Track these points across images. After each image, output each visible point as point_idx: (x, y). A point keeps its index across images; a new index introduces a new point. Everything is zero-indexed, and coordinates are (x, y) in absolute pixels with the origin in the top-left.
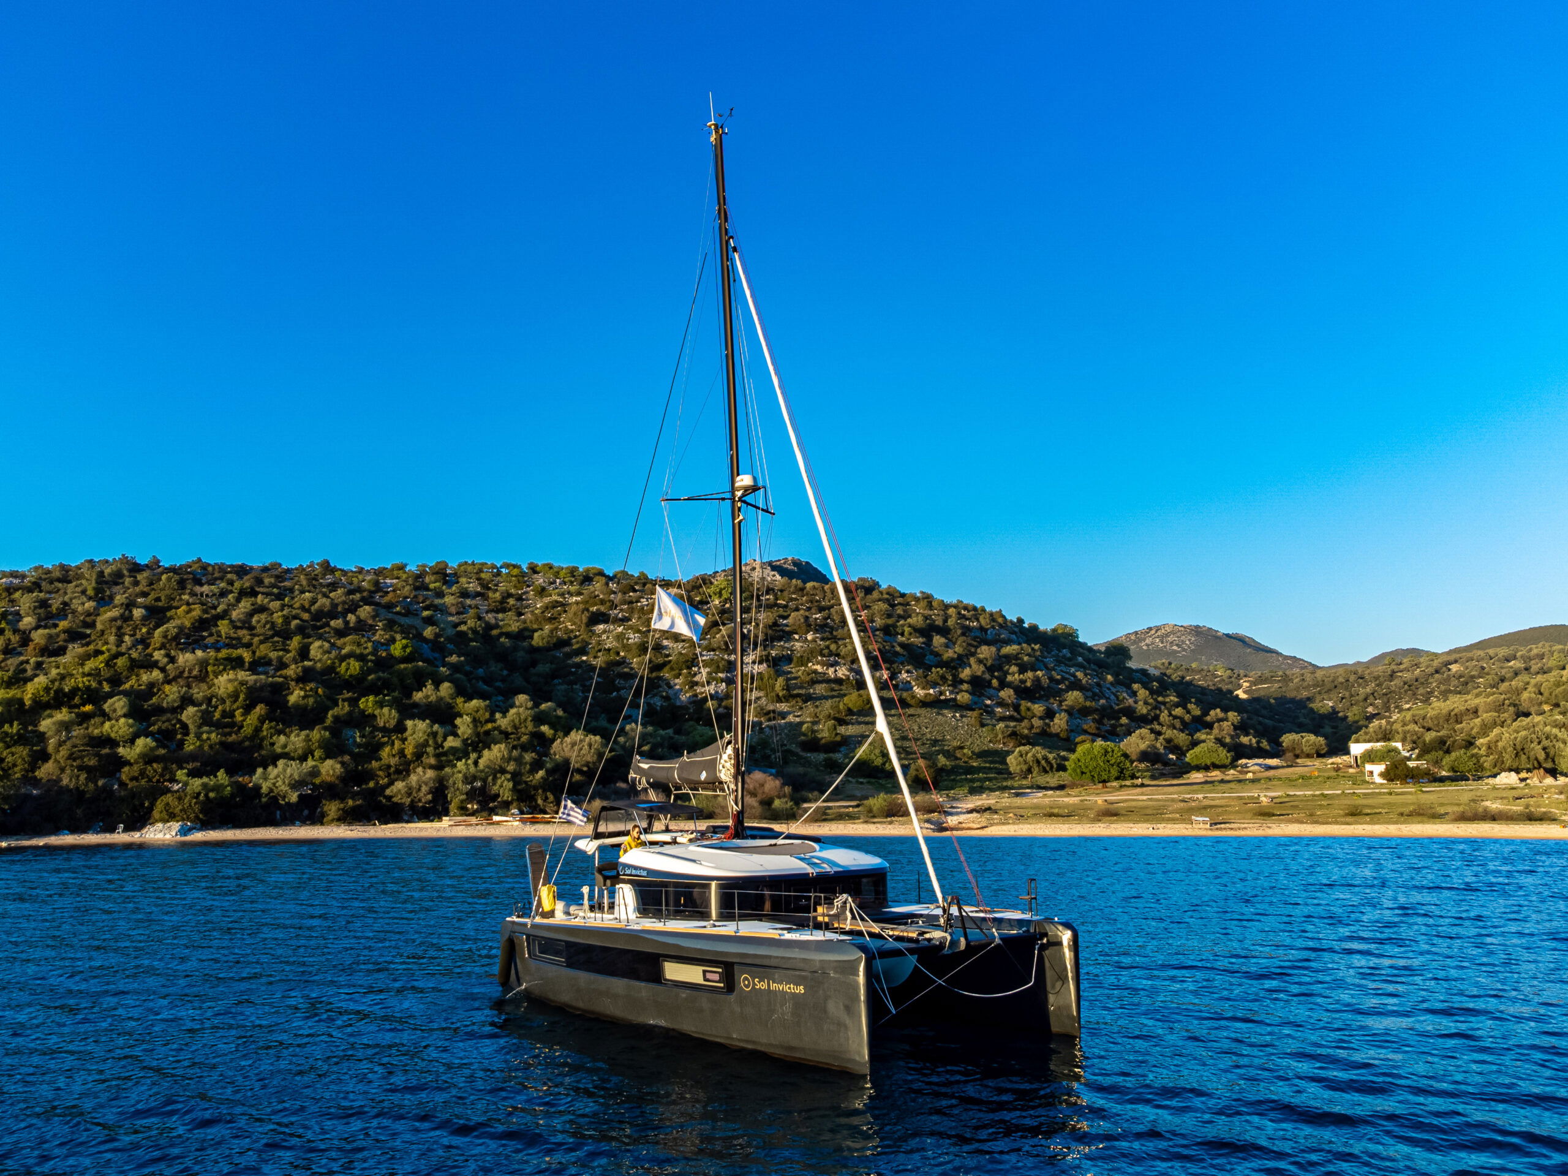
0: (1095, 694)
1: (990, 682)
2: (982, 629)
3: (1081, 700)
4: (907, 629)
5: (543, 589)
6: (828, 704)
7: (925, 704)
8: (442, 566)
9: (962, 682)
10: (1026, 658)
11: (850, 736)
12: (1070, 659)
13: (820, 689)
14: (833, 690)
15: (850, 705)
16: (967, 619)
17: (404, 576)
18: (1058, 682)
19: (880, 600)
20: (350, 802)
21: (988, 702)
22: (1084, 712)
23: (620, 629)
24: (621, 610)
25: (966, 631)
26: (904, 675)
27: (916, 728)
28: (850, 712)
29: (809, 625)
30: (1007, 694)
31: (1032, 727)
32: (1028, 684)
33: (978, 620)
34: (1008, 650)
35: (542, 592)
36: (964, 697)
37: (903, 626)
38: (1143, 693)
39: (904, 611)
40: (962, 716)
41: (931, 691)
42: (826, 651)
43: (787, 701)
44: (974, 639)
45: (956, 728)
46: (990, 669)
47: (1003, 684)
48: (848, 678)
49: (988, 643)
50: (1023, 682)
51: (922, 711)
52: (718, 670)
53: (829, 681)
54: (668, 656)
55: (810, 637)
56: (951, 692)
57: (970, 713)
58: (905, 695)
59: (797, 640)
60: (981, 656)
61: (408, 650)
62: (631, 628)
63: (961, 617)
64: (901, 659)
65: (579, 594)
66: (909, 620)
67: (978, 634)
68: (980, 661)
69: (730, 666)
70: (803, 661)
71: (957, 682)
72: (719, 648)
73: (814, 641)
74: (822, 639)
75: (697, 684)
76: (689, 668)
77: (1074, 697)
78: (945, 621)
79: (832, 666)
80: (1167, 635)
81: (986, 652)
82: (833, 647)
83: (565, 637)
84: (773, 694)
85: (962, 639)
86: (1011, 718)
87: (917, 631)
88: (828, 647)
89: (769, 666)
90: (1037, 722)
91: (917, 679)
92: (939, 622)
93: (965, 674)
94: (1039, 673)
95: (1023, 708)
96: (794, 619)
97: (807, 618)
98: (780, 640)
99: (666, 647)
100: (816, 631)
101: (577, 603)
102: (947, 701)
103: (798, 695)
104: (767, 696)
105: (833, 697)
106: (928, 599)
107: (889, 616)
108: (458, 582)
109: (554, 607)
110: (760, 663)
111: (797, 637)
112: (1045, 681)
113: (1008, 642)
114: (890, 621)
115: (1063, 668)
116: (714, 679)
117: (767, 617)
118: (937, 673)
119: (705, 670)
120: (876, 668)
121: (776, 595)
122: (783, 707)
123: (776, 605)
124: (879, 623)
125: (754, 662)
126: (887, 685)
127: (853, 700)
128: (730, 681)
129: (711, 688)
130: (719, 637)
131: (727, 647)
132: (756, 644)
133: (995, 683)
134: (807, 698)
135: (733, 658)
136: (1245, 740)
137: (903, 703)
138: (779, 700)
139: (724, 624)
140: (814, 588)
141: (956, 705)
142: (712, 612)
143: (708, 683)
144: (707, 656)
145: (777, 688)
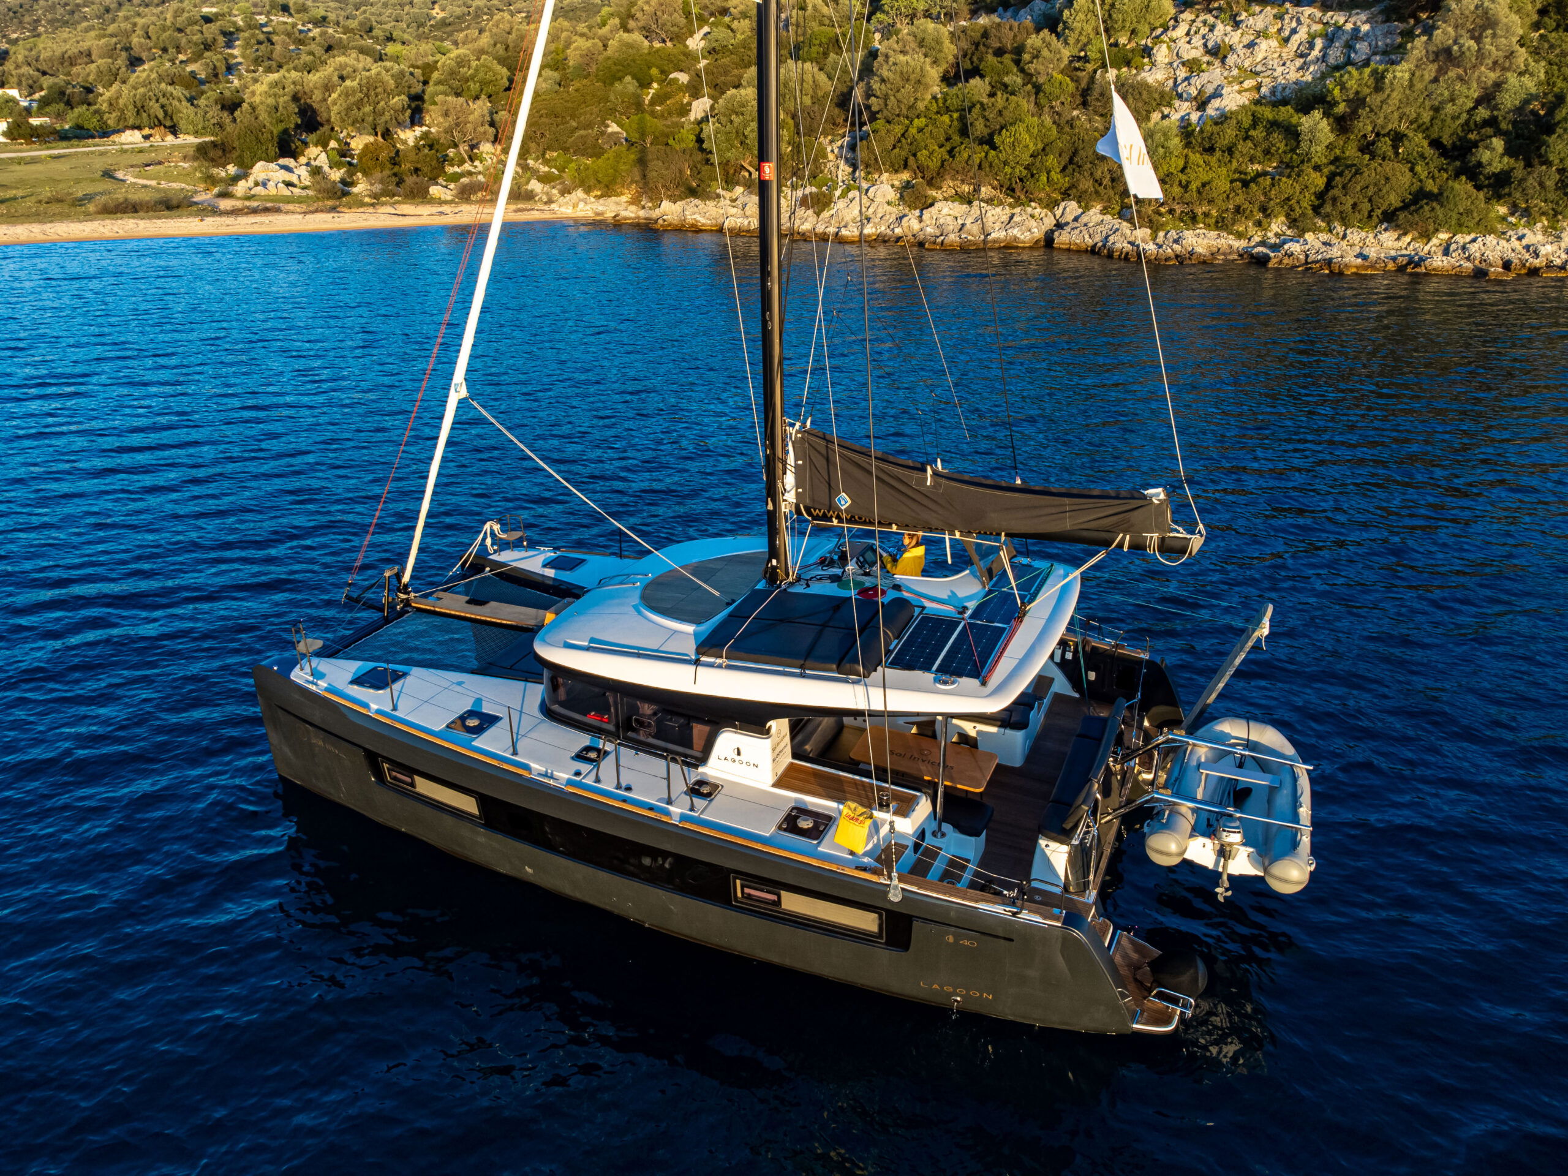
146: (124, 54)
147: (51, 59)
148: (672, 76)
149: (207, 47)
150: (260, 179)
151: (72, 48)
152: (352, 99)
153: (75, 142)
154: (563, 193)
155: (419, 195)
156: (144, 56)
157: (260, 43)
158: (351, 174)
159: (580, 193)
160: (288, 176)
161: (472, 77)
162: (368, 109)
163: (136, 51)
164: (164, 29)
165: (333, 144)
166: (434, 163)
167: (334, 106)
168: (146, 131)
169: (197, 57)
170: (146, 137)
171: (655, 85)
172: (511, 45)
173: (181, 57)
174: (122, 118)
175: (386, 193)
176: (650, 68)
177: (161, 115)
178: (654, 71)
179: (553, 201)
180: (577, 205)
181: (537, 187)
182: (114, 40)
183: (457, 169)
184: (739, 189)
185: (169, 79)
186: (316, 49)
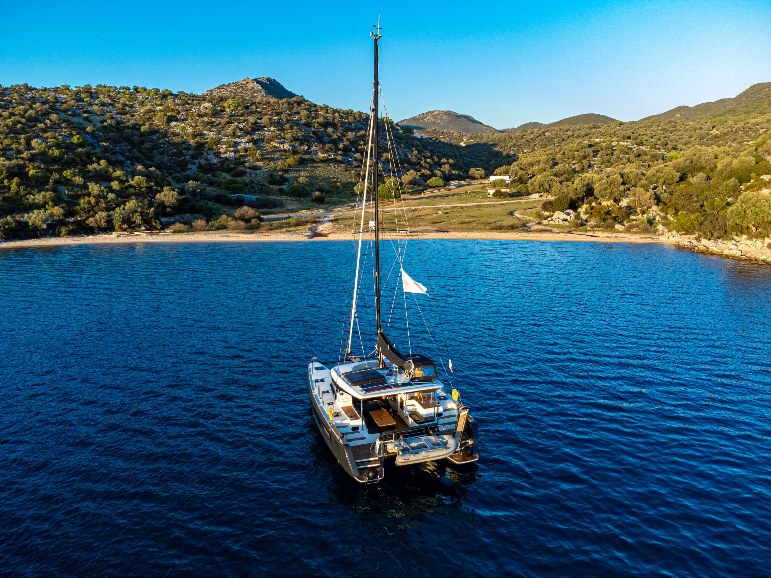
0: (395, 153)
1: (351, 149)
2: (350, 123)
3: (389, 157)
4: (316, 125)
6: (280, 163)
7: (323, 161)
8: (88, 87)
9: (339, 150)
13: (277, 155)
14: (282, 155)
15: (290, 163)
16: (343, 118)
17: (69, 93)
18: (381, 148)
19: (305, 109)
20: (71, 227)
21: (350, 159)
23: (183, 125)
24: (183, 115)
25: (342, 124)
26: (314, 148)
27: (318, 173)
28: (290, 166)
29: (271, 123)
30: (358, 155)
33: (348, 118)
34: (360, 133)
35: (142, 103)
36: (339, 158)
37: (314, 122)
38: (415, 152)
39: (316, 114)
40: (338, 166)
41: (326, 155)
42: (279, 137)
43: (262, 161)
44: (346, 128)
45: (335, 172)
46: (352, 143)
47: (357, 151)
48: (289, 150)
49: (352, 130)
51: (321, 165)
52: (230, 146)
53: (280, 151)
54: (207, 139)
55: (272, 129)
56: (334, 155)
57: (341, 165)
58: (314, 157)
59: (266, 131)
60: (348, 137)
61: (81, 140)
62: (188, 124)
63: (341, 117)
64: (313, 139)
65: (161, 105)
66: (317, 119)
67: (347, 125)
68: (348, 140)
69: (236, 144)
70: (270, 141)
71: (338, 149)
72: (230, 135)
73: (274, 131)
74: (278, 130)
75: (220, 153)
76: (217, 145)
77: (386, 155)
78: (333, 120)
79: (282, 144)
80: (436, 115)
81: (350, 135)
82: (282, 134)
83: (157, 128)
84: (255, 158)
85: (340, 128)
87: (320, 124)
88: (280, 134)
89: (253, 144)
91: (320, 149)
92: (331, 120)
93: (341, 146)
96: (265, 120)
97: (271, 119)
98: (258, 130)
99: (205, 135)
100: (275, 126)
101: (161, 110)
102: (332, 159)
103: (267, 158)
104: (253, 158)
105: (282, 159)
106: (326, 108)
107: (308, 117)
108: (98, 98)
109: (149, 112)
110: (249, 142)
111: (266, 129)
113: (360, 129)
114: (309, 120)
116: (229, 151)
117: (252, 119)
118: (327, 146)
119: (224, 146)
120: (301, 144)
121: (256, 106)
122: (260, 164)
123: (256, 111)
124: (304, 121)
125: (246, 142)
126: (307, 152)
127: (291, 160)
128: (236, 152)
129: (227, 155)
130: (230, 129)
131: (234, 134)
132: (247, 133)
133: (353, 149)
134: (271, 160)
135: (237, 140)
136: (454, 172)
137: (313, 161)
138: (258, 160)
139: (232, 123)
140: (274, 102)
141: (336, 161)
142: (226, 116)
143: (225, 153)
144: (225, 139)
145: (257, 155)
146: (552, 161)
147: (527, 164)
148: (761, 177)
149: (585, 157)
150: (554, 218)
151: (534, 160)
152: (602, 187)
153: (515, 198)
154: (669, 232)
155: (610, 228)
156: (559, 162)
157: (607, 155)
158: (590, 217)
159: (674, 232)
160: (565, 217)
162: (609, 191)
163: (557, 160)
164: (571, 151)
165: (593, 204)
166: (624, 214)
167: (597, 188)
168: (542, 194)
169: (580, 161)
170: (540, 196)
171: (752, 181)
172: (694, 160)
173: (574, 162)
174: (534, 189)
175: (597, 226)
176: (751, 173)
177: (548, 188)
179: (662, 234)
180: (671, 238)
181: (660, 227)
182: (551, 156)
183: (634, 217)
184: (745, 237)
185: (563, 172)
186: (632, 156)
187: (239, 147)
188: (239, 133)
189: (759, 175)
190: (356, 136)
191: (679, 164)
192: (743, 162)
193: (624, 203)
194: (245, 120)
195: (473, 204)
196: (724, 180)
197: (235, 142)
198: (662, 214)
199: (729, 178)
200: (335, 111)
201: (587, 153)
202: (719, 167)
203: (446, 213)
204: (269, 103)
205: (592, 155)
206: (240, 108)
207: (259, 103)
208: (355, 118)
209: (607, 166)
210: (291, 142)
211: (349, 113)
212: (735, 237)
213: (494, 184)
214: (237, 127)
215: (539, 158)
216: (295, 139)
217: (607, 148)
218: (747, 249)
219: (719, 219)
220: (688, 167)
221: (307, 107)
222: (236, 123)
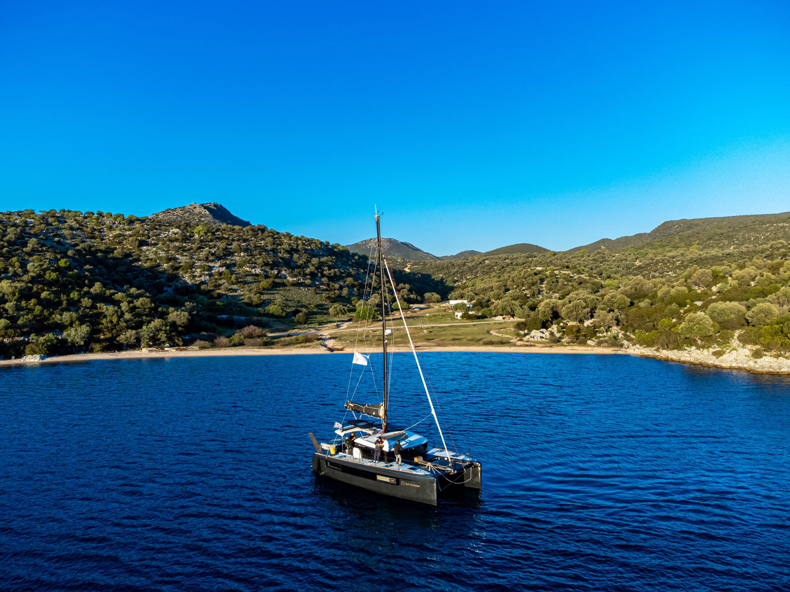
0: (357, 278)
1: (317, 274)
2: (312, 250)
3: (352, 281)
4: (282, 251)
5: (111, 227)
6: (254, 286)
7: (293, 285)
8: (54, 212)
9: (307, 275)
10: (330, 263)
11: (265, 300)
12: (346, 262)
13: (249, 279)
14: (255, 279)
15: (264, 286)
16: (306, 245)
17: (37, 218)
18: (343, 273)
19: (269, 236)
20: (104, 344)
21: (317, 283)
22: (353, 286)
23: (154, 249)
24: (153, 239)
25: (306, 250)
26: (284, 272)
27: (291, 296)
28: (264, 289)
29: (241, 249)
30: (324, 280)
31: (335, 293)
32: (332, 275)
33: (310, 245)
34: (324, 259)
35: (110, 228)
36: (308, 282)
37: (280, 249)
39: (280, 241)
40: (308, 290)
41: (295, 279)
42: (250, 262)
43: (237, 284)
44: (309, 254)
45: (306, 295)
46: (317, 268)
47: (323, 276)
48: (261, 274)
49: (315, 256)
50: (330, 274)
51: (292, 288)
52: (204, 270)
53: (253, 275)
54: (180, 263)
55: (242, 254)
56: (303, 279)
57: (311, 288)
58: (285, 281)
59: (237, 256)
60: (313, 263)
61: (68, 264)
62: (159, 248)
63: (304, 244)
64: (282, 265)
65: (129, 230)
66: (283, 246)
67: (310, 252)
68: (313, 265)
69: (210, 268)
70: (241, 266)
71: (305, 275)
72: (203, 259)
73: (244, 256)
74: (248, 256)
75: (196, 276)
76: (191, 269)
77: (349, 280)
78: (297, 247)
79: (254, 268)
81: (315, 261)
82: (253, 260)
83: (128, 252)
84: (230, 281)
85: (304, 254)
86: (326, 290)
87: (287, 252)
88: (251, 260)
89: (226, 268)
90: (337, 292)
91: (289, 274)
92: (295, 247)
93: (308, 271)
94: (336, 270)
95: (331, 285)
96: (234, 246)
97: (239, 245)
98: (229, 255)
99: (178, 259)
100: (244, 252)
101: (130, 236)
102: (301, 283)
103: (241, 282)
104: (228, 282)
105: (256, 282)
106: (289, 235)
107: (274, 244)
108: (66, 222)
109: (119, 237)
110: (222, 267)
111: (236, 254)
112: (338, 273)
113: (323, 256)
114: (274, 246)
115: (344, 267)
116: (203, 274)
117: (222, 245)
118: (296, 271)
119: (199, 270)
120: (272, 269)
121: (222, 232)
122: (235, 287)
123: (224, 238)
124: (269, 247)
125: (220, 267)
126: (277, 276)
127: (264, 283)
128: (211, 275)
129: (203, 279)
130: (203, 254)
131: (207, 259)
132: (219, 258)
133: (319, 274)
134: (245, 283)
135: (210, 264)
136: (412, 296)
137: (284, 285)
138: (233, 284)
139: (204, 248)
140: (239, 229)
141: (306, 286)
142: (197, 242)
143: (200, 276)
144: (198, 264)
145: (232, 279)
146: (504, 288)
147: (479, 290)
148: (695, 303)
149: (533, 284)
150: (532, 336)
151: (486, 286)
152: (569, 310)
153: (481, 320)
154: (633, 345)
155: (583, 343)
156: (510, 288)
157: (553, 282)
158: (563, 335)
159: (638, 346)
160: (542, 335)
161: (616, 302)
163: (508, 286)
164: (519, 278)
165: (562, 324)
166: (592, 332)
167: (563, 312)
168: (504, 316)
169: (529, 288)
170: (504, 318)
171: (688, 306)
172: (638, 289)
173: (524, 288)
174: (496, 312)
175: (571, 342)
176: (686, 300)
177: (510, 311)
178: (688, 301)
179: (628, 348)
180: (636, 350)
181: (625, 342)
182: (501, 283)
183: (601, 335)
184: (694, 348)
185: (516, 297)
186: (575, 284)
187: (213, 271)
188: (211, 258)
189: (693, 301)
190: (320, 262)
191: (626, 291)
192: (679, 291)
193: (587, 323)
194: (215, 246)
195: (447, 325)
196: (666, 305)
197: (209, 267)
198: (623, 332)
199: (671, 303)
200: (297, 239)
201: (535, 280)
202: (660, 294)
203: (430, 332)
204: (234, 230)
205: (539, 281)
206: (209, 234)
207: (224, 230)
208: (316, 246)
209: (554, 292)
210: (262, 266)
211: (310, 241)
212: (686, 348)
213: (456, 308)
214: (210, 252)
215: (491, 285)
216: (266, 264)
217: (551, 276)
218: (698, 357)
219: (672, 335)
220: (634, 294)
221: (271, 234)
222: (207, 248)
